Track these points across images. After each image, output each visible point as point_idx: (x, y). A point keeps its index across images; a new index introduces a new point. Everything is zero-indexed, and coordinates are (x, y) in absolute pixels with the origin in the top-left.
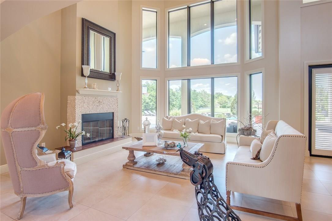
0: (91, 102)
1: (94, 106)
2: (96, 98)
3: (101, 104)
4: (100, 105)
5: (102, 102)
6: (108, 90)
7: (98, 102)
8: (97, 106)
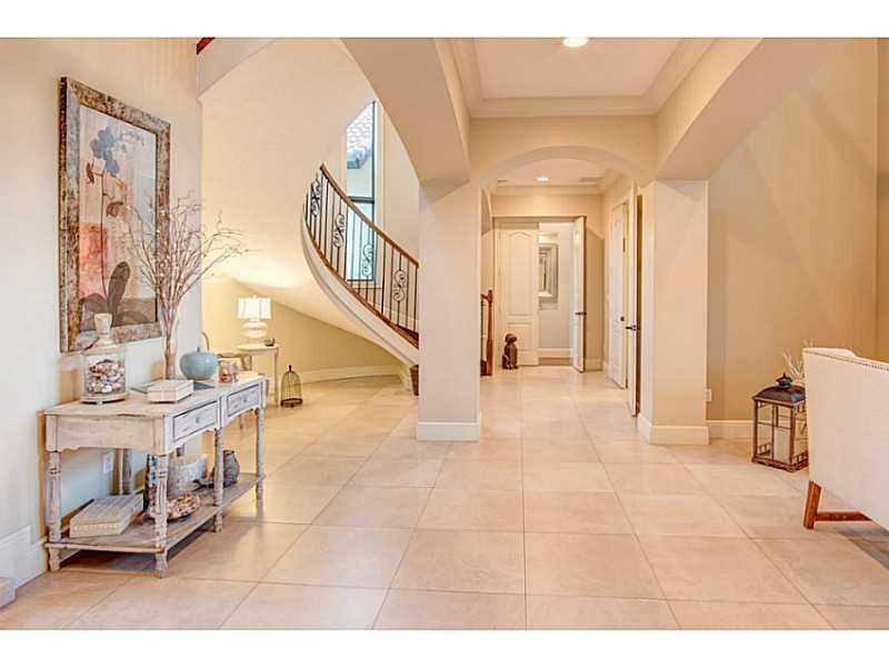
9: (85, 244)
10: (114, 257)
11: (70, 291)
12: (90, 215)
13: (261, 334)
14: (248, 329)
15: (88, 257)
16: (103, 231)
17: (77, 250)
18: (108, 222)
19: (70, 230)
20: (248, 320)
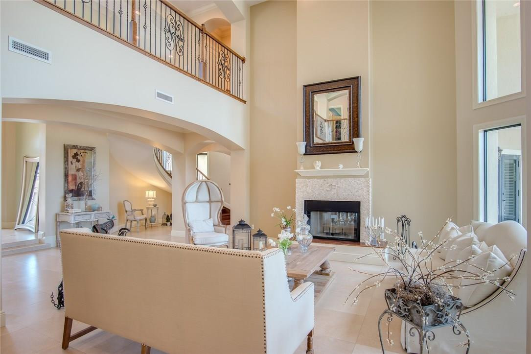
0: (317, 186)
1: (322, 191)
2: (324, 180)
3: (335, 188)
4: (333, 190)
5: (335, 186)
6: (339, 168)
7: (329, 186)
8: (328, 191)
9: (70, 179)
10: (79, 181)
11: (66, 188)
12: (72, 171)
13: (152, 203)
14: (149, 201)
15: (71, 182)
16: (75, 175)
17: (68, 180)
18: (77, 173)
19: (66, 176)
20: (149, 198)
